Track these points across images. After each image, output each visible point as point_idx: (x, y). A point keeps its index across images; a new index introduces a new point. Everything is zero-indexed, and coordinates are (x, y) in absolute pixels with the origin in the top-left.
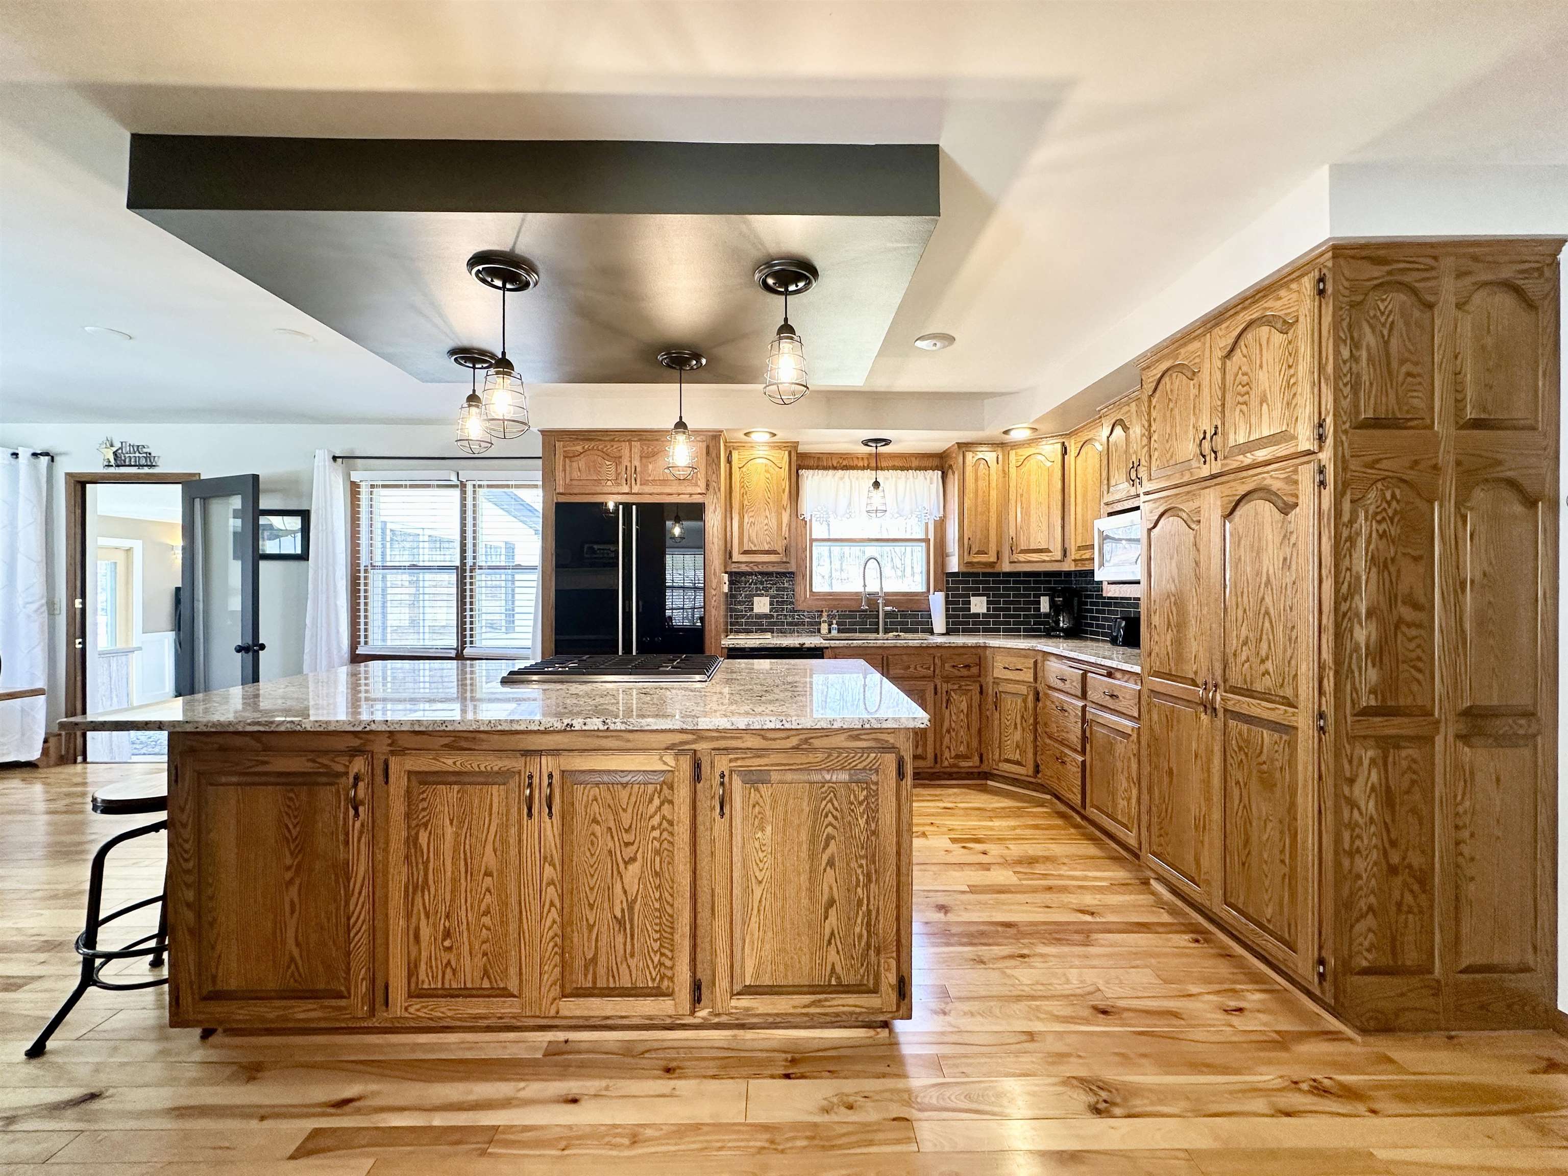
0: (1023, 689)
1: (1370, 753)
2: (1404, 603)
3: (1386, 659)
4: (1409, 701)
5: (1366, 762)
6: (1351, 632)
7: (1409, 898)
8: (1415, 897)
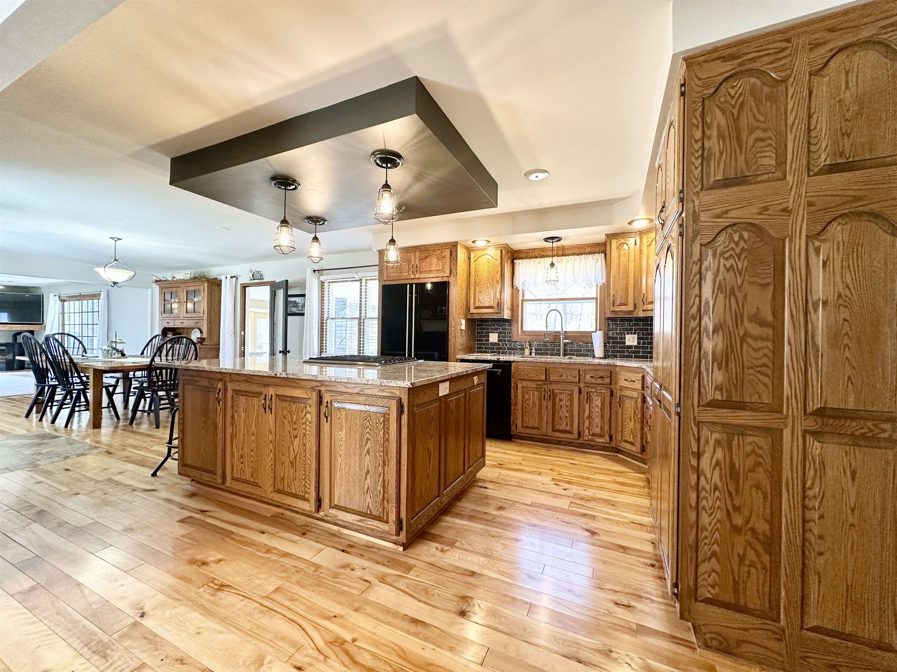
0: (635, 394)
1: (715, 436)
2: (751, 321)
3: (732, 365)
4: (755, 398)
5: (712, 443)
6: (700, 342)
7: (751, 555)
8: (758, 556)
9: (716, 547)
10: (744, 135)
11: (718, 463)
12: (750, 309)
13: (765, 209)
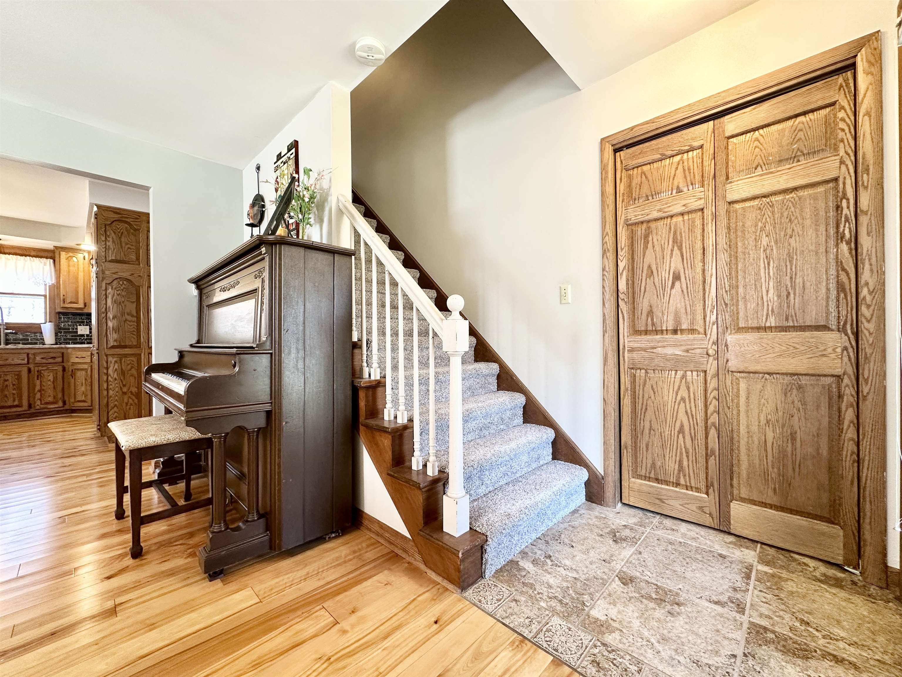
0: (86, 366)
1: (115, 359)
2: (128, 314)
3: (121, 331)
4: (130, 344)
5: (113, 362)
6: (106, 323)
7: (131, 401)
8: (133, 401)
9: (116, 403)
10: (123, 245)
11: (116, 370)
12: (127, 310)
13: (133, 274)
